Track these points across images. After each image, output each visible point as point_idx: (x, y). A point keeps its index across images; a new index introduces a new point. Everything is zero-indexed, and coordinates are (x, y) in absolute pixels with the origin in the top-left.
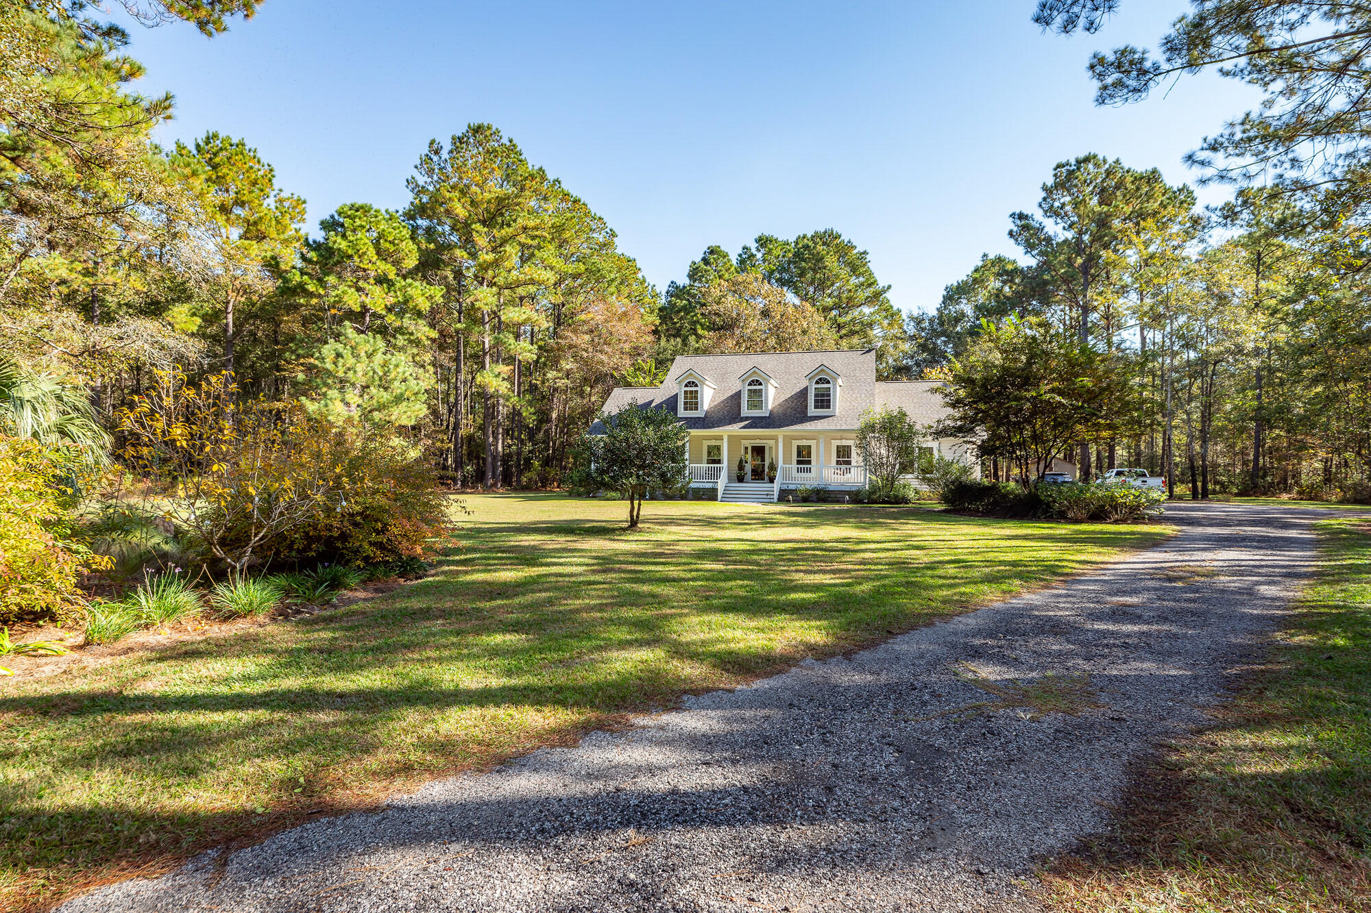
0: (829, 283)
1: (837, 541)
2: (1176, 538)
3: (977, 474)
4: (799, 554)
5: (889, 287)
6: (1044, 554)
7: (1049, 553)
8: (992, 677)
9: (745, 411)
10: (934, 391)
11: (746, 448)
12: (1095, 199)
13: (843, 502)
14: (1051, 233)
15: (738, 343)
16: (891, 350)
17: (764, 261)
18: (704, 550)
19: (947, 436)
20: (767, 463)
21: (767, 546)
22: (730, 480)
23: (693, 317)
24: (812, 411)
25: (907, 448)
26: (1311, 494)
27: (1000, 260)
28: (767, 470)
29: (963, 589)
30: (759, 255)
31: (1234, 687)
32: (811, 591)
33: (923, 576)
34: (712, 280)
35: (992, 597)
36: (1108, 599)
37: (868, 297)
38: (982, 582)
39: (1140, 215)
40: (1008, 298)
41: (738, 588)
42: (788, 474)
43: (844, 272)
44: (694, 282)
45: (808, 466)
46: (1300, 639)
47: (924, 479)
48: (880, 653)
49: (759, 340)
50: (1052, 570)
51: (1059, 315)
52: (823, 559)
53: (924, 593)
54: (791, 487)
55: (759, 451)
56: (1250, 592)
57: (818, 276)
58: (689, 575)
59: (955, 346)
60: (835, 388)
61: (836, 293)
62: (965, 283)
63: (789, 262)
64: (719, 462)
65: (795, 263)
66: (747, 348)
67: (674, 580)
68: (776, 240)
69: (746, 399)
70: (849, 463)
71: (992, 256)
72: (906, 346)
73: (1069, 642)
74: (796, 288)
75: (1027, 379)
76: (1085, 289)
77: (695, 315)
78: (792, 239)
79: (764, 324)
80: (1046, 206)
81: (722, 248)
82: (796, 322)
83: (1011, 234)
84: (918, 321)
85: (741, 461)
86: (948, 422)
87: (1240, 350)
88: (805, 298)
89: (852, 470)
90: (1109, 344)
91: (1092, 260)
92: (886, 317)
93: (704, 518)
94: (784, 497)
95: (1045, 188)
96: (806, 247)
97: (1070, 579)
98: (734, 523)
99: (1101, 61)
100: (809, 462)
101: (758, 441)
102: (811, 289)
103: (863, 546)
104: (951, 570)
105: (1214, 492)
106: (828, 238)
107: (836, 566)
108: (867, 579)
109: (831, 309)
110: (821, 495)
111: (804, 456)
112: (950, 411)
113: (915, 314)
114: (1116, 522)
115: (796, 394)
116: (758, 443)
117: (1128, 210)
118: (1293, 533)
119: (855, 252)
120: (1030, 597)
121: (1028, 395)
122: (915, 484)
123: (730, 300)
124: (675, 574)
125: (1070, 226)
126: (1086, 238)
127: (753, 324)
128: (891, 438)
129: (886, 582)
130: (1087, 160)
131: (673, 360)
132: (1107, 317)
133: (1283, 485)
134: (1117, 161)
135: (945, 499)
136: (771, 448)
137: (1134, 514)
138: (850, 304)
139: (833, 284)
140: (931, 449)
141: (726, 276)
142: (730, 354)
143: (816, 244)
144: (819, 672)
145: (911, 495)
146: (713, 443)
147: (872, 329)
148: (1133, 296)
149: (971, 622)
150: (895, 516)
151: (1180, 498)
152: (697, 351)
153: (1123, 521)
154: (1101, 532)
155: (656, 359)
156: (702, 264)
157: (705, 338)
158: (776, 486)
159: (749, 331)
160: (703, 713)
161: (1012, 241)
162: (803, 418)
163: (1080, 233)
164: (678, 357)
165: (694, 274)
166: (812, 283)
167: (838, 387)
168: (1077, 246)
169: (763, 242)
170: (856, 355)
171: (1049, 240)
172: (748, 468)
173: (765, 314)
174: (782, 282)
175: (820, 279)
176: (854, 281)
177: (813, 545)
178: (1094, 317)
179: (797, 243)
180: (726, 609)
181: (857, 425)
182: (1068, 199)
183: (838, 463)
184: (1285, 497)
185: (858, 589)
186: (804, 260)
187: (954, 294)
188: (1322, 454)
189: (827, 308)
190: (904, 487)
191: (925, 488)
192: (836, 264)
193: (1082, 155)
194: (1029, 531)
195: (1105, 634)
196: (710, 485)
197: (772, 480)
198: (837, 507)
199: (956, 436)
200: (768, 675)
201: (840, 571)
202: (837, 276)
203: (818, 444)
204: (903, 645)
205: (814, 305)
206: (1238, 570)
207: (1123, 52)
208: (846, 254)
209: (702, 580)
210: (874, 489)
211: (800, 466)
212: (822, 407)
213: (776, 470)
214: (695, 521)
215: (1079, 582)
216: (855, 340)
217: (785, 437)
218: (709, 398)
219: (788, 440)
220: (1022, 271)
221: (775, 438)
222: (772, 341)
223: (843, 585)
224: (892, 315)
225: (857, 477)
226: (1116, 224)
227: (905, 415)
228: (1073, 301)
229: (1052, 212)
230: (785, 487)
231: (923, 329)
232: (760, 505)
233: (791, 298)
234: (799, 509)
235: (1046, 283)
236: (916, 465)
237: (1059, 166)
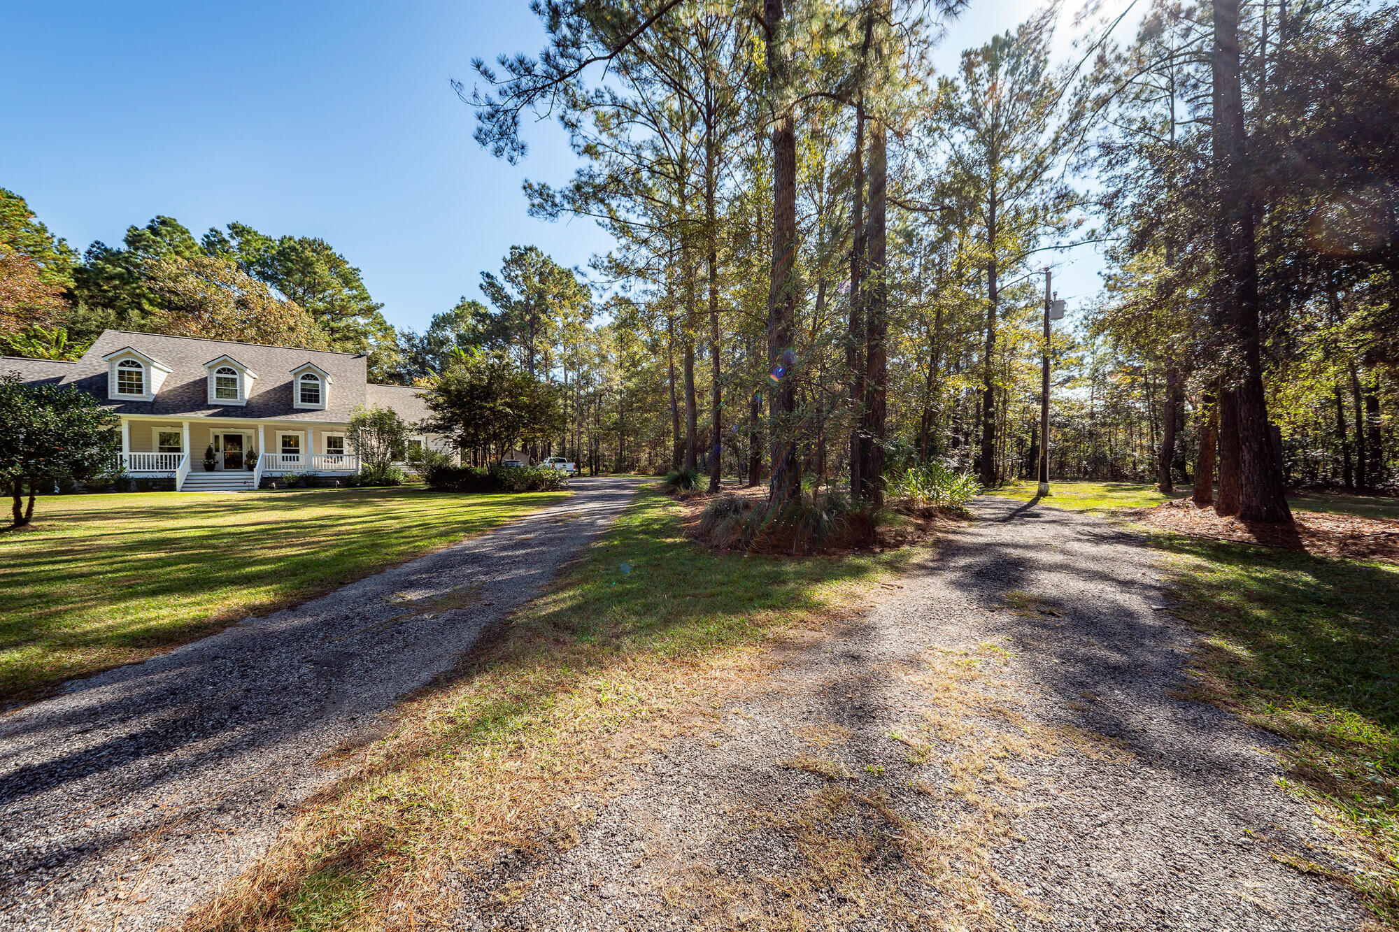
0: (320, 289)
1: (317, 519)
2: (571, 498)
3: (457, 461)
4: (269, 534)
5: (382, 305)
6: (488, 514)
7: (490, 513)
8: (414, 598)
9: (213, 398)
10: (418, 396)
11: (217, 437)
12: (537, 279)
13: (334, 487)
14: (509, 293)
15: (204, 328)
16: (385, 359)
17: (241, 250)
18: (141, 541)
19: (429, 431)
20: (245, 452)
21: (232, 530)
22: (194, 467)
23: (135, 289)
24: (298, 403)
25: (397, 440)
26: (643, 472)
27: (474, 304)
28: (244, 458)
29: (418, 543)
30: (234, 243)
31: (558, 574)
32: (271, 563)
33: (389, 538)
34: (165, 254)
35: (440, 547)
36: (517, 537)
37: (361, 309)
38: (435, 537)
39: (562, 296)
40: (481, 333)
41: (180, 572)
42: (270, 460)
43: (336, 282)
44: (137, 249)
45: (296, 455)
46: (601, 544)
47: (413, 466)
48: (328, 600)
49: (234, 328)
50: (490, 524)
51: (514, 353)
52: (297, 536)
53: (384, 551)
54: (275, 474)
55: (235, 440)
56: (592, 524)
57: (308, 279)
58: (108, 568)
59: (441, 363)
60: (324, 386)
61: (328, 299)
62: (450, 316)
63: (273, 259)
64: (178, 450)
65: (279, 261)
66: (217, 334)
67: (82, 575)
68: (256, 233)
69: (215, 386)
70: (341, 452)
71: (469, 299)
72: (399, 358)
73: (480, 566)
74: (282, 285)
75: (488, 393)
76: (532, 337)
77: (139, 287)
78: (276, 237)
79: (240, 313)
80: (506, 274)
81: (179, 223)
82: (281, 318)
83: (481, 286)
84: (409, 339)
85: (210, 450)
86: (430, 421)
87: (610, 390)
88: (293, 297)
89: (344, 459)
90: (547, 377)
91: (535, 319)
92: (380, 330)
93: (152, 510)
94: (265, 484)
95: (504, 260)
96: (293, 249)
97: (501, 527)
98: (195, 512)
99: (530, 186)
100: (297, 451)
101: (232, 430)
102: (300, 291)
103: (342, 522)
104: (415, 531)
105: (603, 471)
106: (319, 247)
107: (308, 539)
108: (337, 546)
109: (323, 313)
110: (310, 481)
111: (290, 446)
112: (431, 412)
113: (406, 333)
114: (542, 491)
115: (279, 387)
116: (232, 431)
117: (556, 291)
118: (626, 492)
119: (347, 266)
120: (467, 542)
121: (488, 406)
122: (405, 469)
123: (191, 281)
124: (85, 570)
125: (522, 292)
126: (532, 302)
127: (226, 311)
128: (381, 431)
129: (354, 546)
130: (531, 249)
131: (99, 334)
132: (546, 359)
133: (631, 467)
134: (549, 257)
135: (428, 480)
136: (249, 438)
137: (553, 485)
138: (343, 312)
139: (324, 291)
140: (419, 443)
141: (187, 254)
142: (193, 337)
143: (304, 248)
144: (259, 625)
145: (401, 478)
146: (168, 430)
147: (366, 338)
148: (561, 348)
149: (416, 565)
150: (383, 496)
151: (584, 475)
152: (141, 328)
153: (546, 490)
154: (532, 498)
155: (70, 329)
156: (148, 233)
157: (154, 315)
158: (257, 475)
159: (220, 318)
160: (93, 690)
161: (482, 292)
162: (289, 410)
163: (528, 299)
164: (107, 331)
165: (134, 239)
166: (300, 285)
167: (327, 385)
168: (526, 307)
169: (237, 230)
170: (347, 359)
171: (508, 298)
172: (220, 457)
173: (242, 303)
174: (264, 276)
175: (310, 282)
176: (346, 292)
177: (289, 525)
178: (538, 357)
179: (282, 242)
180: (154, 593)
181: (348, 419)
182: (519, 273)
183: (329, 451)
184: (633, 473)
185: (323, 555)
186: (291, 261)
187: (440, 322)
188: (648, 450)
189: (318, 310)
190: (395, 472)
191: (413, 473)
192: (327, 273)
193: (528, 246)
194: (486, 500)
195: (503, 558)
196: (165, 475)
197: (251, 468)
198: (327, 491)
199: (437, 432)
200: (192, 640)
201: (309, 543)
202: (329, 284)
203: (306, 435)
204: (350, 592)
205: (304, 306)
206: (591, 513)
207: (543, 186)
208: (338, 266)
209: (128, 571)
210: (366, 474)
211: (285, 455)
212: (310, 401)
213: (256, 458)
214: (134, 513)
215: (504, 529)
216: (349, 345)
217: (266, 427)
218: (158, 381)
219: (270, 431)
220: (490, 316)
221: (256, 428)
222: (252, 332)
223: (307, 554)
224: (386, 330)
225: (349, 464)
226: (549, 298)
227: (394, 413)
228: (524, 342)
229: (512, 280)
230: (268, 474)
231: (413, 346)
232: (236, 493)
233: (274, 293)
234: (284, 495)
235: (507, 328)
236: (406, 455)
237: (513, 248)
